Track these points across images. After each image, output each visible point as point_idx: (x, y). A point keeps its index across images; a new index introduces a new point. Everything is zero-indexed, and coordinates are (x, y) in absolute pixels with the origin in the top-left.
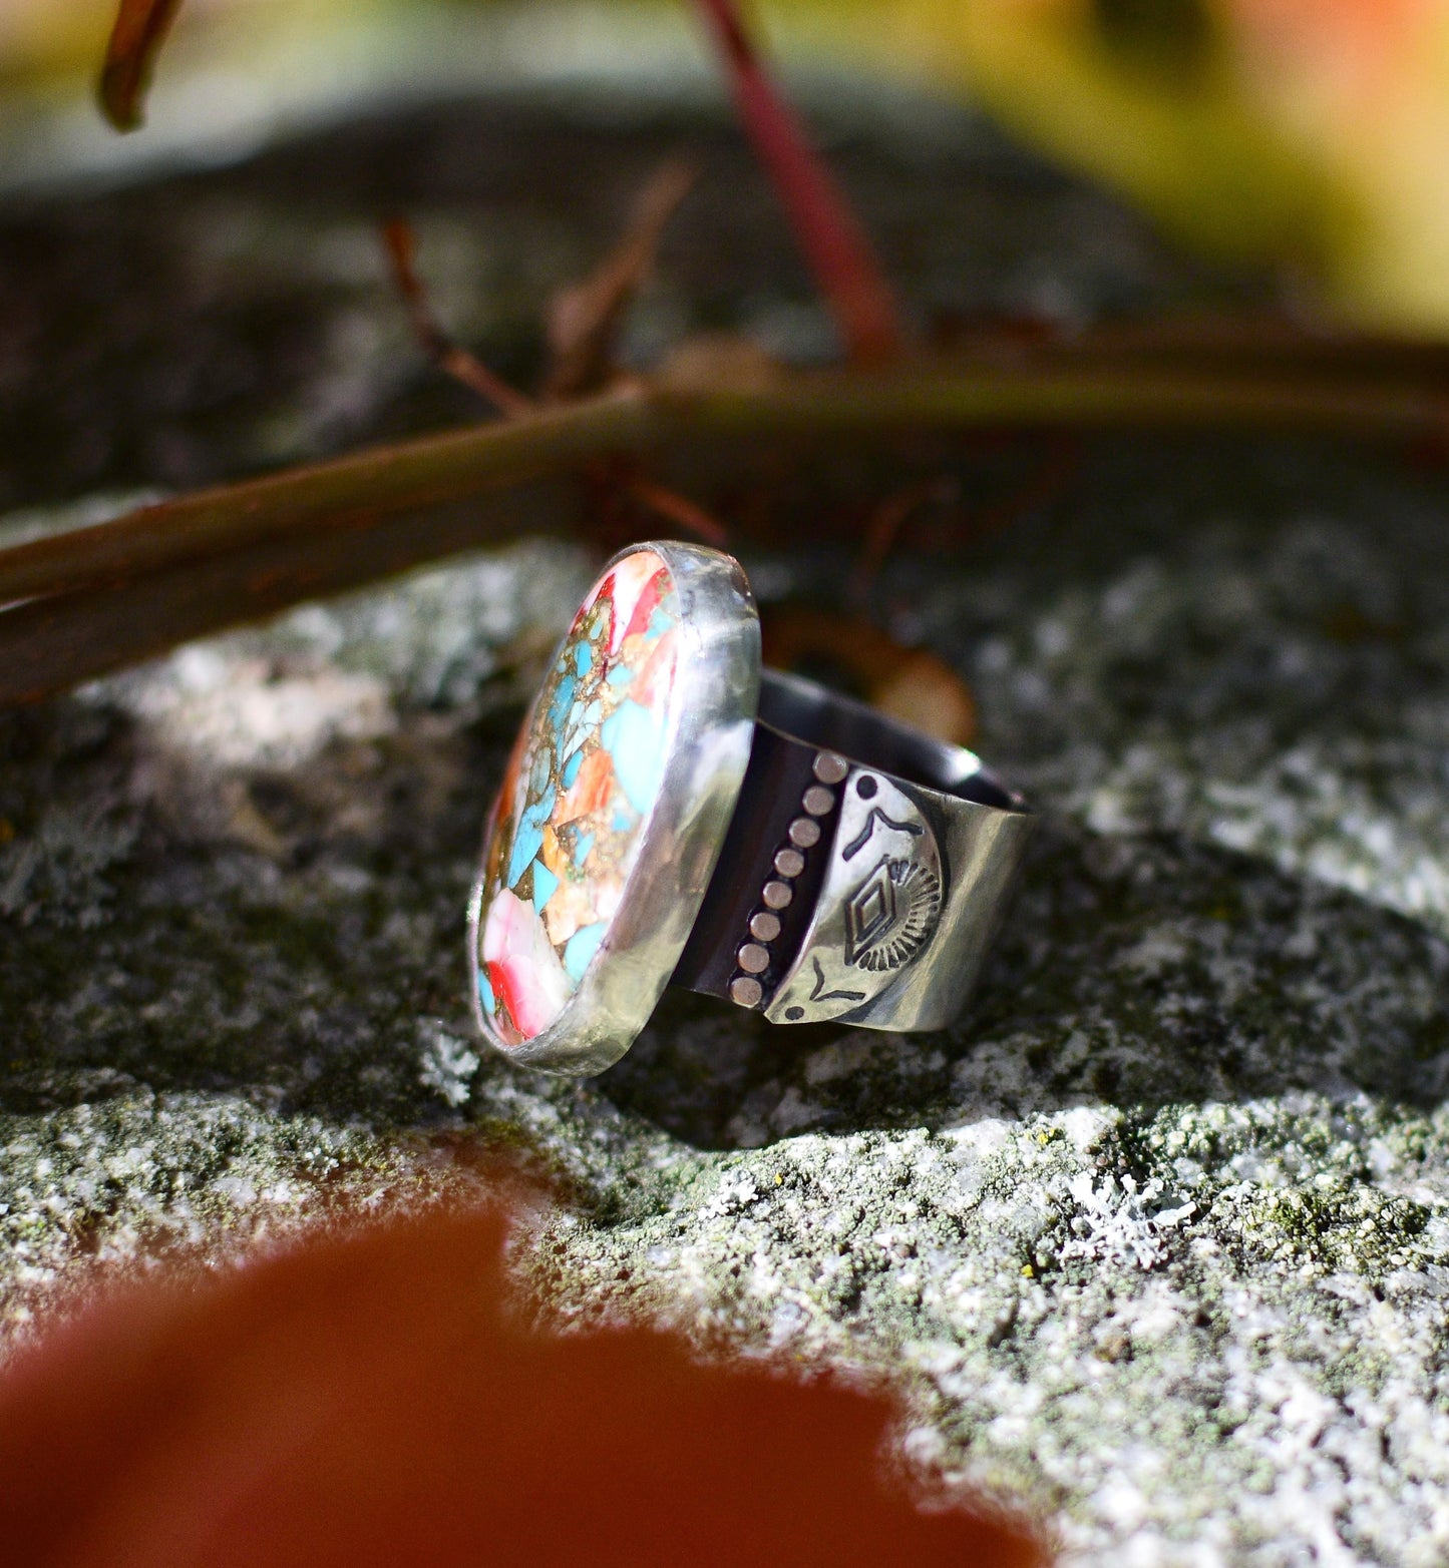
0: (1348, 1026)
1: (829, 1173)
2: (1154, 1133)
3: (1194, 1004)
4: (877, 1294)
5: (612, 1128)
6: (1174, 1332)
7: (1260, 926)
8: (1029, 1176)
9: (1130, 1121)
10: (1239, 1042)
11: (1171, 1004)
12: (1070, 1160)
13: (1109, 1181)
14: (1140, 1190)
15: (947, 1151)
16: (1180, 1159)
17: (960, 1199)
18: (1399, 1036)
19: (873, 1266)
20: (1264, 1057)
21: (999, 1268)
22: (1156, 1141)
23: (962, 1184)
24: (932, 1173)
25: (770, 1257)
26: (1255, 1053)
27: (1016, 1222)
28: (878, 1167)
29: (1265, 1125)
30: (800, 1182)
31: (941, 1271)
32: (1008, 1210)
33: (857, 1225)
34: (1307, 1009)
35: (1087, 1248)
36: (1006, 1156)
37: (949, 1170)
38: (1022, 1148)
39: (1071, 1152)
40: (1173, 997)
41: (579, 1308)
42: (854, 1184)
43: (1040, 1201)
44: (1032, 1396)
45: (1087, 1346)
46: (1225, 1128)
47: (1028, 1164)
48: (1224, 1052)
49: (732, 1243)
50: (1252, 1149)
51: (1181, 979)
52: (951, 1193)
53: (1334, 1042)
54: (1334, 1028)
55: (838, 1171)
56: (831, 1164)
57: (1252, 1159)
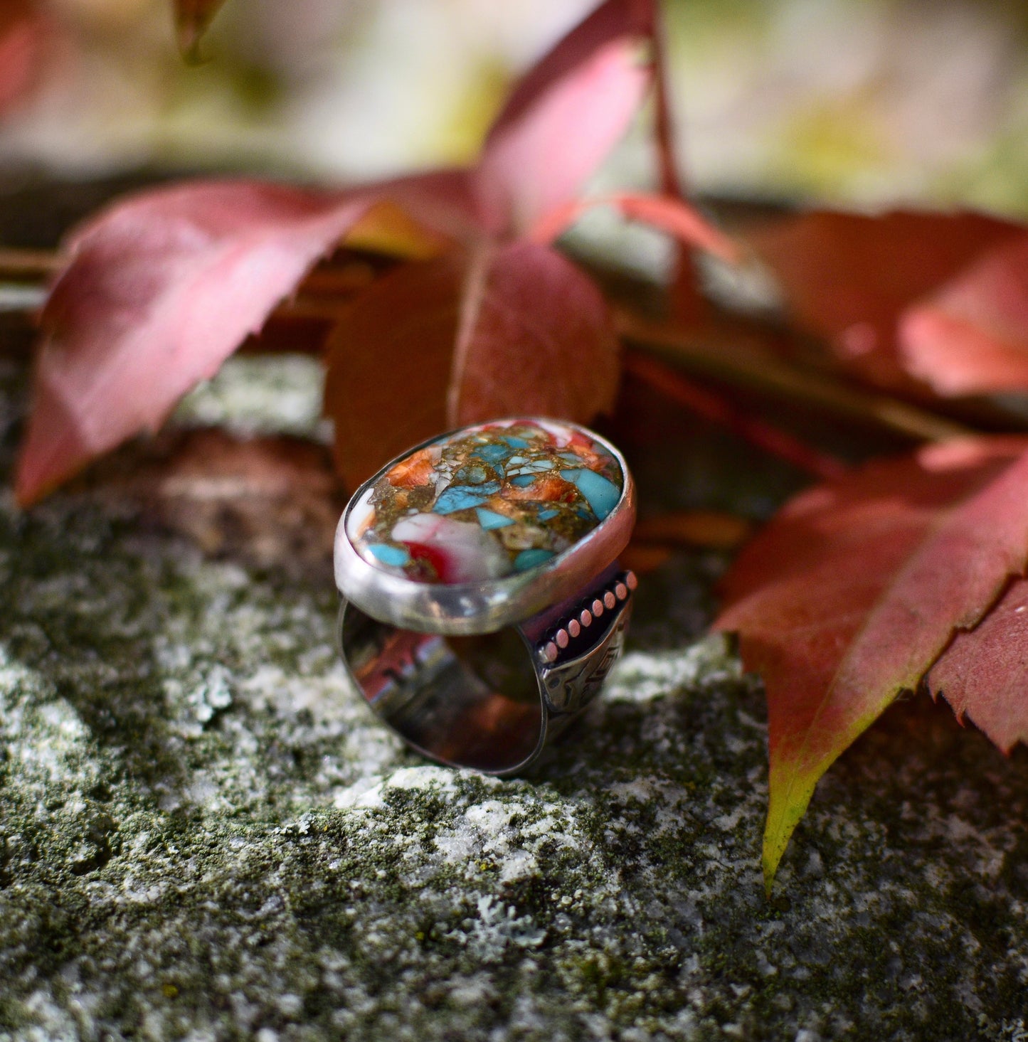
0: (720, 880)
1: (355, 836)
2: (556, 892)
3: (632, 829)
4: (330, 913)
5: (284, 768)
6: (475, 1004)
7: (710, 803)
8: (462, 884)
9: (544, 879)
10: (643, 862)
11: (618, 824)
12: (490, 885)
13: (500, 905)
14: (515, 918)
15: (429, 852)
16: (560, 914)
17: (414, 881)
18: (752, 899)
19: (337, 896)
20: (653, 876)
21: (406, 927)
22: (554, 897)
23: (421, 874)
24: (409, 860)
25: (288, 868)
26: (649, 872)
27: (434, 906)
28: (384, 844)
29: (626, 915)
30: (337, 835)
31: (373, 914)
32: (434, 898)
33: (347, 870)
34: (702, 860)
35: (463, 938)
36: (458, 868)
37: (420, 863)
38: (470, 868)
39: (494, 881)
40: (622, 820)
41: (176, 851)
42: (363, 848)
43: (457, 901)
44: (368, 1005)
45: (418, 991)
46: (599, 906)
47: (467, 876)
48: (629, 863)
49: (274, 851)
50: (609, 926)
51: (635, 812)
52: (412, 876)
53: (703, 885)
54: (710, 878)
55: (361, 838)
56: (360, 832)
57: (606, 931)
